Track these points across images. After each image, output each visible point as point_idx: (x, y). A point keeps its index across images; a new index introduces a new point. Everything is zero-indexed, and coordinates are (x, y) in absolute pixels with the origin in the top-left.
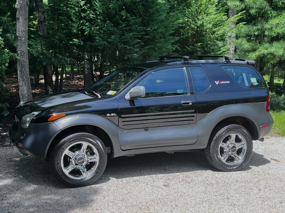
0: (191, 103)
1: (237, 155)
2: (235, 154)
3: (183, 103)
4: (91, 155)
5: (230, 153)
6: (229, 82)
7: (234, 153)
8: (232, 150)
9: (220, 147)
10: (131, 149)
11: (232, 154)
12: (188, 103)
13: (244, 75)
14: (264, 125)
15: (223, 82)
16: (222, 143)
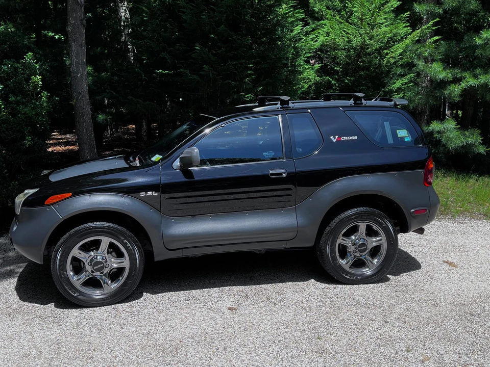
0: (286, 173)
1: (369, 258)
2: (366, 256)
3: (272, 174)
4: (117, 257)
5: (357, 254)
6: (356, 138)
7: (364, 254)
8: (360, 249)
9: (339, 245)
10: (184, 248)
11: (361, 256)
12: (281, 174)
13: (387, 124)
14: (418, 209)
15: (345, 138)
16: (342, 238)
